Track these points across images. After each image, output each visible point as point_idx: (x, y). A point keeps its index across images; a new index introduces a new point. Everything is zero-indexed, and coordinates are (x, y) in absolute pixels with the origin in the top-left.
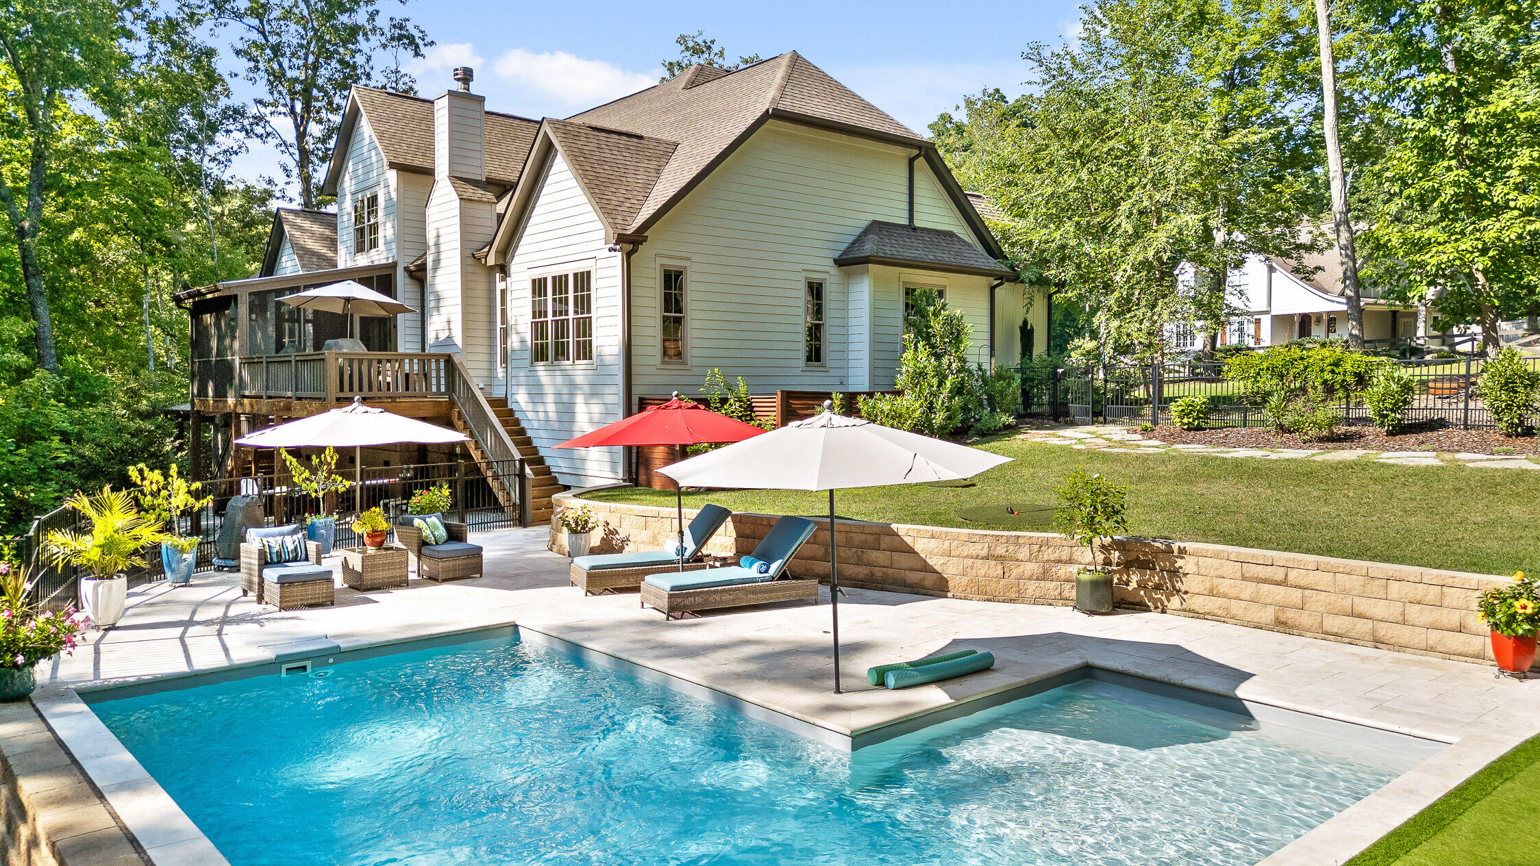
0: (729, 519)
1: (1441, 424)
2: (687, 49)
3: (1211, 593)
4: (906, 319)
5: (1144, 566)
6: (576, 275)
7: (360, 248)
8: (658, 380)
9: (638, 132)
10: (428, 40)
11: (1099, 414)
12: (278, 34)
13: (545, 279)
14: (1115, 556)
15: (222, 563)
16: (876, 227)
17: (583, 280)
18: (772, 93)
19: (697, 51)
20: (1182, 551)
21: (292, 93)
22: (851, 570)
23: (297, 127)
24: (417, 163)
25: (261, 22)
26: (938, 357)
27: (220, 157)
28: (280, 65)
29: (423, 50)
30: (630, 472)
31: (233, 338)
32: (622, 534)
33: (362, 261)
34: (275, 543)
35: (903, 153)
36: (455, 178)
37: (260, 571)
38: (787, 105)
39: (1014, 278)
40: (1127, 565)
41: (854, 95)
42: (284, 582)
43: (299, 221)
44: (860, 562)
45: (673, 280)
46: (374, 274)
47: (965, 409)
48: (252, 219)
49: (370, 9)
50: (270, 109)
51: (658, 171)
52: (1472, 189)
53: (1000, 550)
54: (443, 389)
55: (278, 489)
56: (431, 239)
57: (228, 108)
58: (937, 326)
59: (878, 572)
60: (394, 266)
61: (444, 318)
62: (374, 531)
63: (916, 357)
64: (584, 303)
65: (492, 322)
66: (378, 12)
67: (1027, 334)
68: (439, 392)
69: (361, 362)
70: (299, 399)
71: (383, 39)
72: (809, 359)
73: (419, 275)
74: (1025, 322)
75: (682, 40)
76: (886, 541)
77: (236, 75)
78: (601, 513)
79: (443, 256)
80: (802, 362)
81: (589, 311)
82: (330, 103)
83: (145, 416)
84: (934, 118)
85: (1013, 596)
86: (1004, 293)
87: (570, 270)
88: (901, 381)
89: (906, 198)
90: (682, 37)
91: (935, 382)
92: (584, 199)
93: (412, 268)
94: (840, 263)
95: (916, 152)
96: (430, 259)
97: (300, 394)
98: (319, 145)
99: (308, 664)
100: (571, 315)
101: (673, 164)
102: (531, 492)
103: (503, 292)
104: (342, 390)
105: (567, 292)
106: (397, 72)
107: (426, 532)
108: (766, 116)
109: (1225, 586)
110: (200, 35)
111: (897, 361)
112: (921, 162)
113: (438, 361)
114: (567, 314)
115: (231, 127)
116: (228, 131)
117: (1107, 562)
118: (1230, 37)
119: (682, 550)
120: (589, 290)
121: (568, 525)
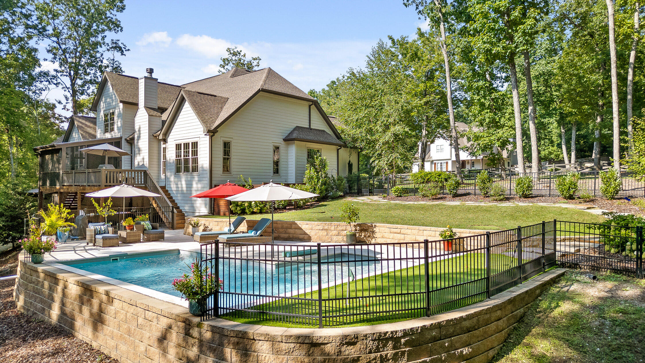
0: (245, 221)
1: (469, 194)
2: (231, 53)
3: (383, 237)
4: (308, 160)
5: (365, 230)
6: (192, 143)
7: (106, 131)
8: (220, 179)
9: (215, 94)
10: (127, 48)
11: (371, 193)
12: (65, 44)
13: (181, 144)
14: (358, 228)
15: (73, 237)
16: (298, 128)
17: (195, 145)
18: (261, 83)
19: (235, 54)
20: (375, 226)
21: (70, 67)
22: (283, 235)
23: (72, 81)
24: (130, 101)
25: (58, 39)
26: (318, 172)
27: (37, 92)
28: (65, 57)
29: (125, 53)
30: (211, 211)
31: (59, 164)
32: (210, 228)
33: (108, 136)
34: (98, 227)
35: (307, 104)
36: (147, 107)
37: (95, 236)
38: (266, 87)
39: (345, 146)
40: (361, 231)
41: (290, 83)
42: (104, 239)
43: (80, 120)
44: (286, 233)
45: (227, 145)
46: (114, 141)
47: (326, 190)
48: (48, 116)
49: (103, 35)
50: (60, 74)
51: (222, 108)
52: (494, 119)
53: (326, 227)
54: (143, 183)
55: (91, 214)
56: (137, 128)
57: (41, 72)
58: (317, 162)
59: (291, 236)
60: (121, 138)
61: (141, 157)
62: (130, 225)
63: (310, 172)
64: (195, 153)
65: (159, 159)
66: (106, 36)
67: (350, 165)
68: (141, 184)
69: (114, 172)
70: (89, 186)
71: (108, 48)
72: (274, 173)
73: (131, 142)
74: (350, 161)
75: (228, 50)
76: (293, 226)
77: (46, 60)
78: (203, 221)
79: (141, 135)
80: (272, 174)
81: (197, 155)
82: (86, 71)
83: (20, 194)
84: (329, 82)
85: (330, 240)
86: (342, 151)
87: (190, 141)
88: (305, 180)
89: (308, 119)
90: (229, 49)
91: (316, 180)
92: (196, 117)
93: (128, 139)
94: (285, 140)
95: (311, 103)
96: (136, 136)
97: (89, 184)
98: (80, 88)
99: (118, 258)
100: (190, 157)
101: (227, 106)
102: (176, 218)
103: (165, 149)
104: (107, 182)
105: (189, 149)
106: (113, 60)
107: (146, 226)
108: (259, 91)
109: (386, 235)
110: (32, 43)
111: (304, 174)
112: (313, 107)
113: (141, 173)
114: (189, 156)
115: (42, 80)
116: (41, 82)
117: (356, 230)
118: (425, 63)
119: (230, 230)
120: (197, 148)
121: (192, 225)
